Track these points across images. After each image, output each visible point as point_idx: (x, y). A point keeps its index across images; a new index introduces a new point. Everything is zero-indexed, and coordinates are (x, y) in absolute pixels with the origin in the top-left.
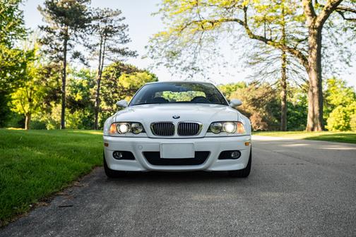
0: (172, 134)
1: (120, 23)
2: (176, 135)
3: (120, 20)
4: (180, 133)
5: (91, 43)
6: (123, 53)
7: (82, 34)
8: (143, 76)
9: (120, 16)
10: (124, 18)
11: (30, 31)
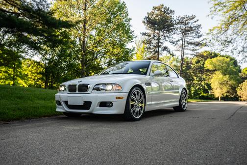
0: (75, 91)
1: (195, 24)
2: (77, 92)
3: (195, 22)
4: (79, 91)
5: (174, 40)
6: (198, 44)
7: (168, 35)
8: (224, 60)
9: (195, 19)
10: (198, 20)
11: (135, 36)
